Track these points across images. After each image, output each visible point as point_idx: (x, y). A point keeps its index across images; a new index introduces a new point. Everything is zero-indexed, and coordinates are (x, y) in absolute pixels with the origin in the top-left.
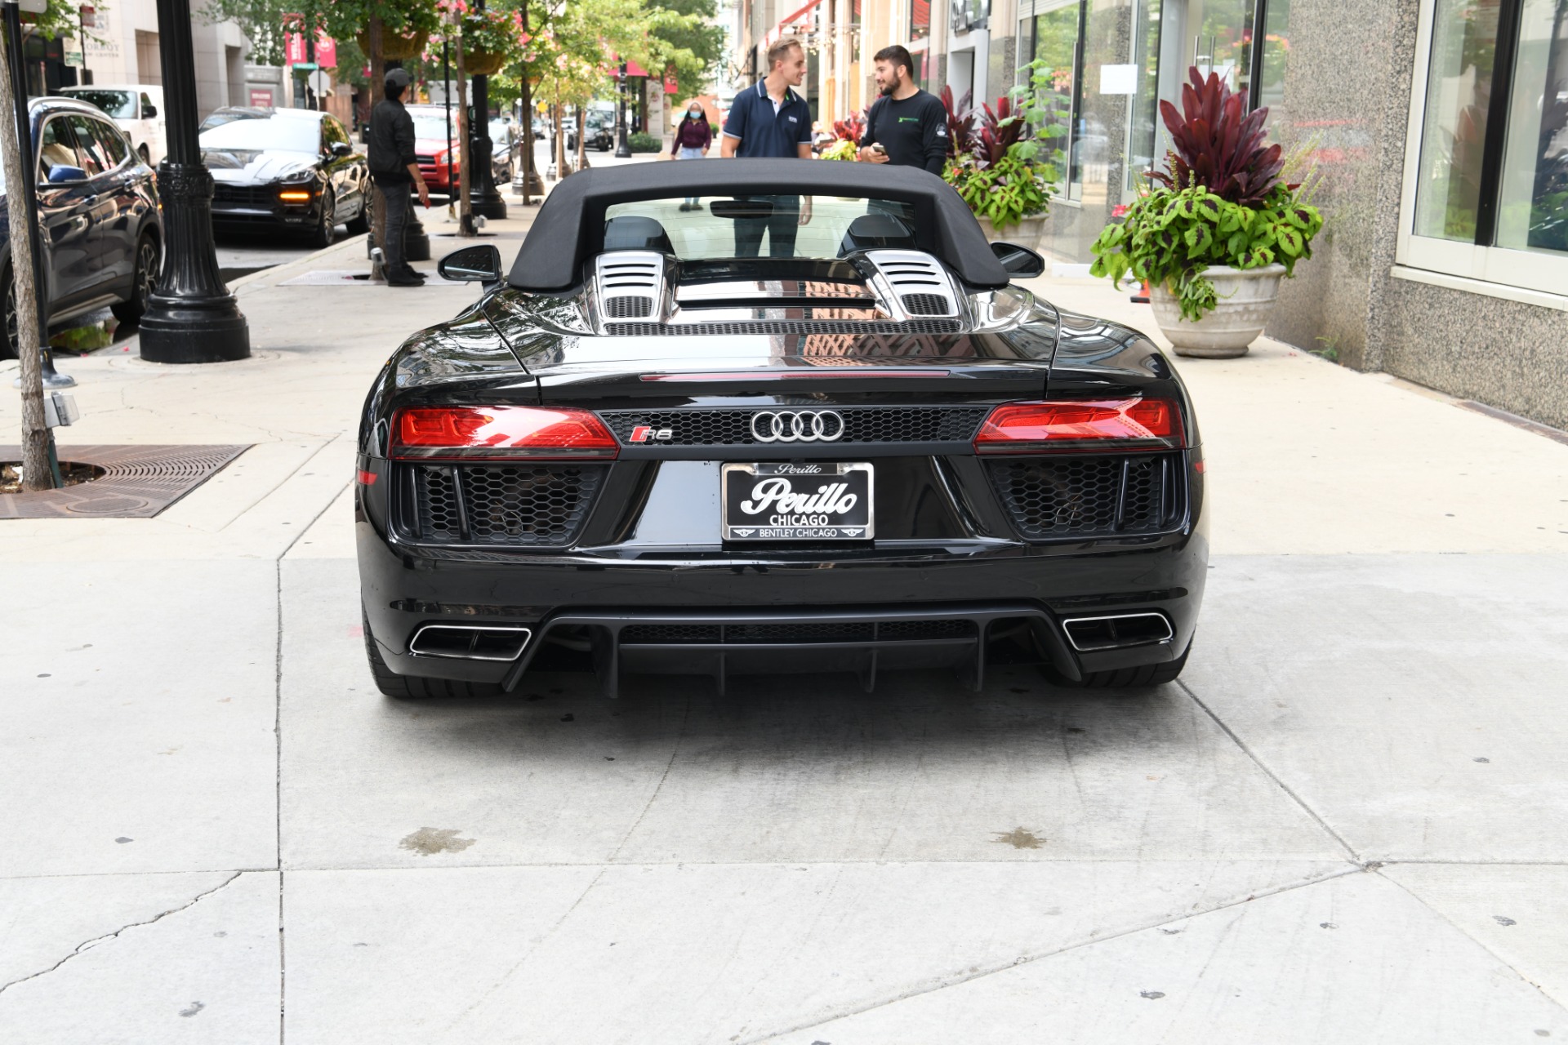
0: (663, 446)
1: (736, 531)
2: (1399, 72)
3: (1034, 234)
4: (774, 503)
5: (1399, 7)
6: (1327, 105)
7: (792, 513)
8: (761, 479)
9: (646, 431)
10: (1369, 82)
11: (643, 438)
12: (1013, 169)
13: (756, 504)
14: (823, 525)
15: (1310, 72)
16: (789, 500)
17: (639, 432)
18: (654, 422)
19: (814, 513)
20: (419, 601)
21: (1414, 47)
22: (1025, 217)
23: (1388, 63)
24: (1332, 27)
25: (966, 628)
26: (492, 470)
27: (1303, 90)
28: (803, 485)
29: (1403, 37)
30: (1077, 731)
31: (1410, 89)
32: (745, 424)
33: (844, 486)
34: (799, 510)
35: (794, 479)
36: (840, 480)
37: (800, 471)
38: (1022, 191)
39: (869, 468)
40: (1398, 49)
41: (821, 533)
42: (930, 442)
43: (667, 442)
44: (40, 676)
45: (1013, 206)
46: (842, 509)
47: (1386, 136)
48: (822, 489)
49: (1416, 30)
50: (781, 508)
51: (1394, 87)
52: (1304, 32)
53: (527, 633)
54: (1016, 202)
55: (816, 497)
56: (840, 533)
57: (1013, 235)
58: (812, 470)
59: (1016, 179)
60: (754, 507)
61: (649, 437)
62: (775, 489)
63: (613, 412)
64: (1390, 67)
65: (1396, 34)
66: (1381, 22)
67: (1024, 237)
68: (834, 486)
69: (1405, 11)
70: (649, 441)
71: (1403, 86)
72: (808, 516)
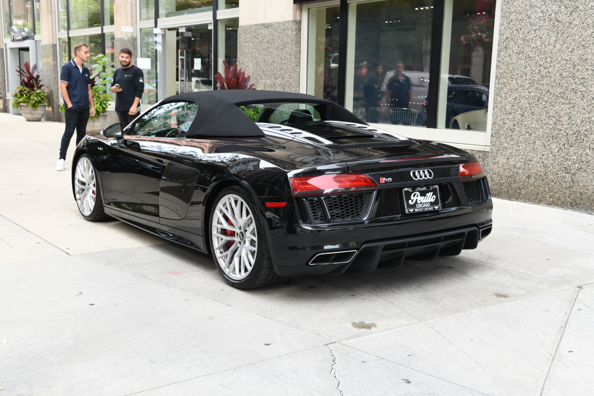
0: (390, 184)
1: (409, 210)
2: (296, 66)
3: (104, 121)
4: (417, 200)
5: (295, 45)
6: (263, 76)
7: (421, 203)
8: (412, 193)
9: (384, 179)
10: (284, 68)
11: (384, 182)
12: (96, 96)
13: (412, 201)
14: (429, 206)
15: (252, 65)
16: (421, 199)
17: (382, 180)
18: (385, 176)
19: (426, 202)
21: (300, 58)
22: (102, 114)
23: (293, 62)
24: (262, 50)
25: (461, 235)
26: (344, 196)
27: (249, 70)
28: (423, 194)
29: (297, 55)
31: (300, 71)
33: (432, 193)
34: (422, 202)
35: (420, 192)
36: (431, 191)
37: (422, 189)
38: (101, 104)
39: (437, 187)
40: (296, 59)
41: (429, 209)
43: (391, 182)
45: (98, 110)
46: (433, 201)
47: (294, 86)
48: (427, 194)
49: (300, 53)
50: (419, 202)
51: (295, 71)
52: (247, 51)
53: (356, 252)
54: (99, 108)
55: (426, 197)
56: (434, 209)
57: (97, 121)
58: (424, 189)
59: (98, 99)
60: (412, 202)
61: (385, 181)
62: (416, 195)
63: (374, 173)
64: (294, 64)
65: (295, 54)
66: (287, 49)
67: (101, 122)
68: (430, 193)
69: (297, 47)
70: (386, 182)
71: (298, 71)
72: (425, 203)
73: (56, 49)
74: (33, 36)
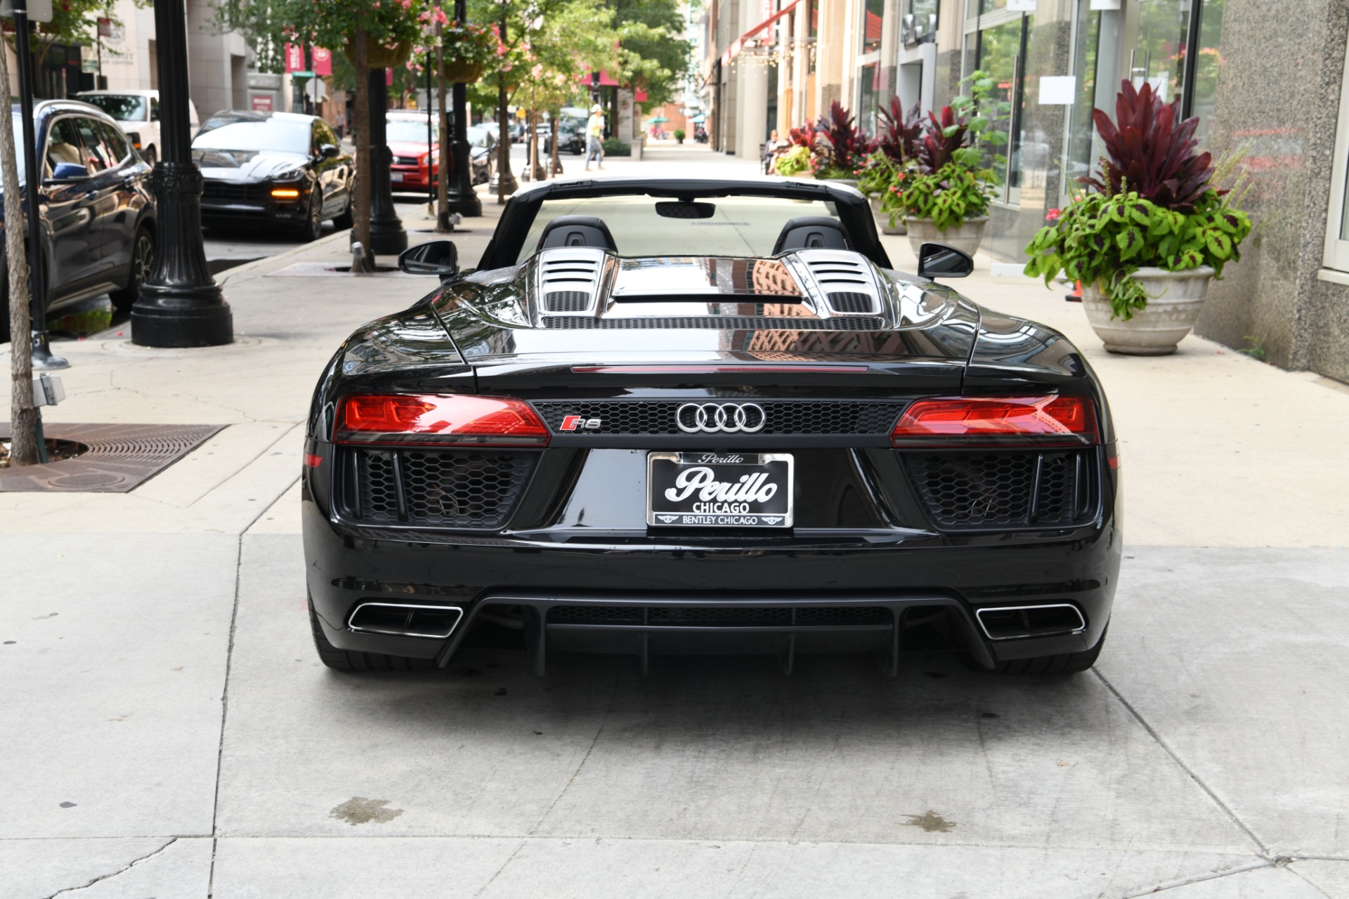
0: (592, 434)
1: (660, 517)
2: (1328, 84)
3: (974, 236)
4: (698, 491)
5: (1328, 21)
6: (1257, 115)
7: (714, 501)
8: (685, 468)
9: (576, 420)
10: (1298, 93)
11: (572, 427)
12: (955, 175)
13: (680, 492)
14: (744, 513)
15: (1241, 84)
16: (712, 488)
17: (569, 421)
18: (583, 412)
19: (736, 501)
20: (358, 579)
21: (1343, 59)
22: (966, 219)
23: (1317, 74)
24: (1263, 41)
25: (882, 614)
26: (429, 455)
27: (1234, 101)
28: (727, 475)
29: (1333, 49)
30: (992, 716)
31: (1339, 99)
32: (670, 415)
33: (765, 476)
34: (721, 498)
35: (715, 468)
36: (761, 470)
37: (722, 461)
38: (964, 195)
39: (789, 458)
40: (1327, 62)
41: (742, 520)
42: (848, 435)
43: (596, 431)
44: (6, 643)
45: (955, 208)
46: (763, 498)
47: (1315, 144)
48: (744, 478)
49: (1345, 43)
50: (704, 496)
51: (1323, 98)
52: (1236, 45)
53: (458, 612)
54: (958, 205)
55: (737, 486)
56: (760, 521)
57: (955, 236)
58: (734, 459)
59: (959, 184)
60: (678, 494)
61: (579, 426)
62: (699, 477)
63: (545, 401)
64: (1319, 79)
65: (1326, 47)
66: (1311, 35)
67: (965, 239)
68: (755, 475)
69: (1335, 25)
70: (579, 430)
71: (1332, 97)
72: (730, 504)
73: (959, 62)
74: (934, 34)
